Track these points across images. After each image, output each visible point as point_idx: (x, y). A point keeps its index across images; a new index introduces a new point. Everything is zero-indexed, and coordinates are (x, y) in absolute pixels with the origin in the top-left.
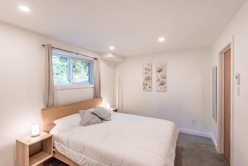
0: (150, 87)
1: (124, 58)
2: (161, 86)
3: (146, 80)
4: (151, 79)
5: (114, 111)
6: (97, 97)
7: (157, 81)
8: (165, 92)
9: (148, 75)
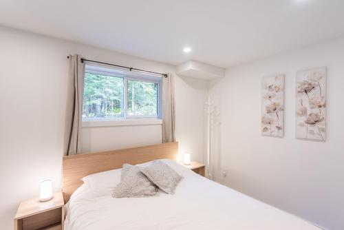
0: (279, 128)
1: (223, 70)
2: (310, 128)
3: (269, 112)
4: (282, 110)
5: (194, 170)
6: (167, 141)
7: (298, 114)
8: (323, 141)
9: (273, 100)
